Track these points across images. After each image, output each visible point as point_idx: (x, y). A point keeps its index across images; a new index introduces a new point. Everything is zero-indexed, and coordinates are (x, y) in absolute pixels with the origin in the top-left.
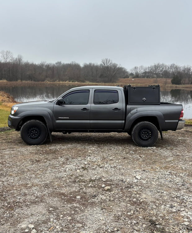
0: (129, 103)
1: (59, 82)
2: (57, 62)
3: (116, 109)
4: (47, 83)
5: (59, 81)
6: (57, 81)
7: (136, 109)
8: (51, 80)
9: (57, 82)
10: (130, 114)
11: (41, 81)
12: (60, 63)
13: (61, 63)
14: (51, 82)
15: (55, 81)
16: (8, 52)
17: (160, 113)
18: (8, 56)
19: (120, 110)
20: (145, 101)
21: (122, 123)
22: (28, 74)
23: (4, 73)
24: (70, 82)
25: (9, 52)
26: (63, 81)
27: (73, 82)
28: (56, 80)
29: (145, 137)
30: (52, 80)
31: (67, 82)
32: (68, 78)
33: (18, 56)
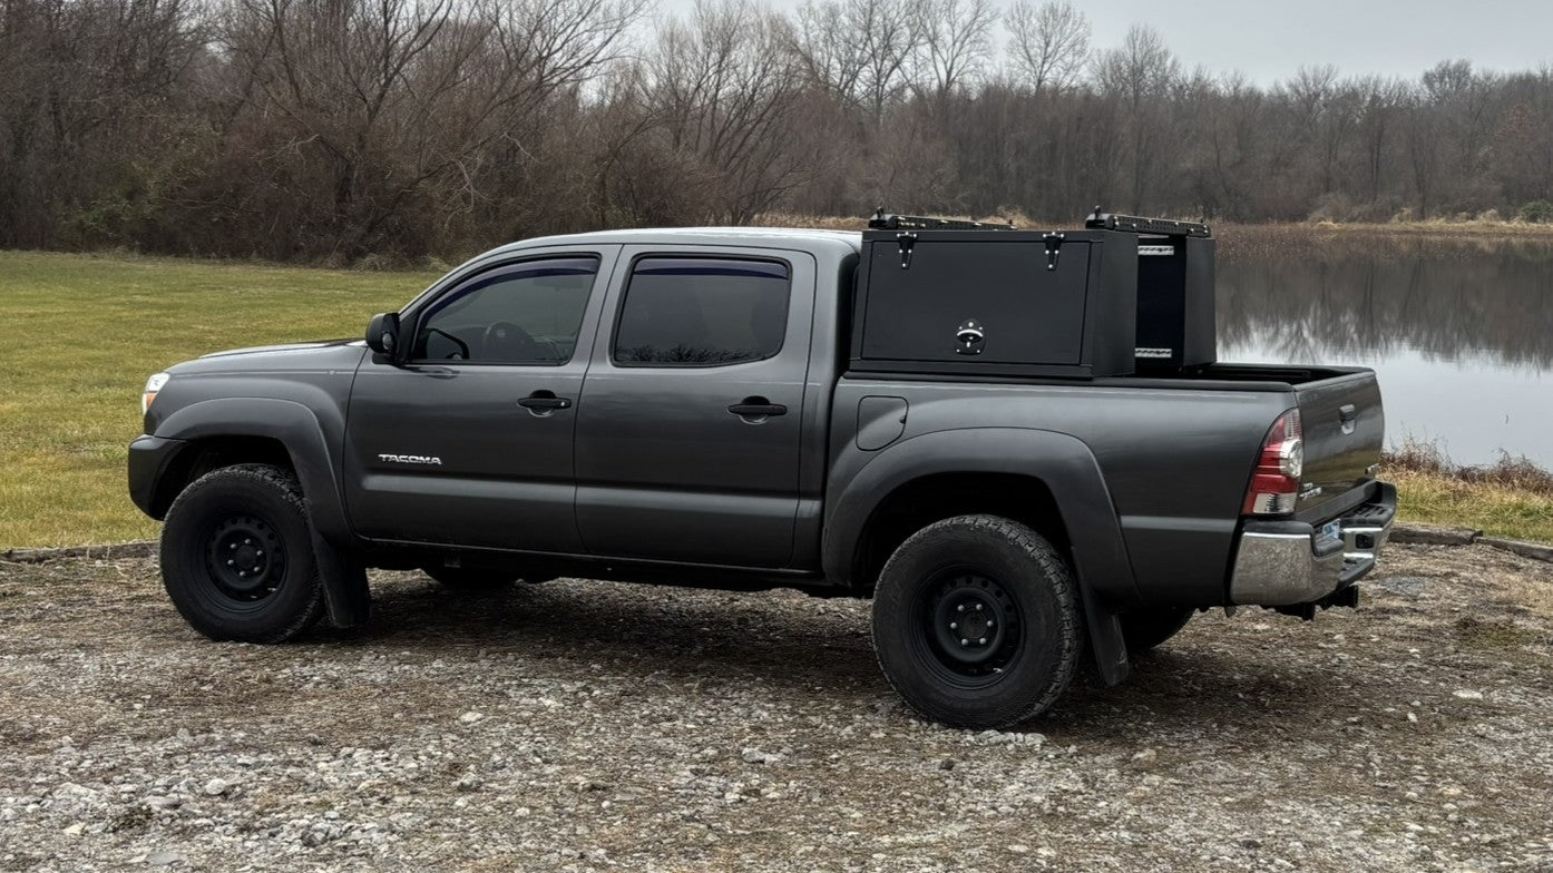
0: (855, 361)
1: (1413, 225)
2: (1432, 67)
3: (756, 404)
4: (1325, 230)
5: (1422, 216)
6: (1407, 211)
7: (901, 413)
8: (1356, 211)
9: (1400, 226)
10: (851, 450)
11: (1281, 220)
12: (1460, 73)
13: (1466, 73)
14: (1352, 220)
15: (1384, 216)
16: (1053, 11)
17: (1074, 450)
18: (1053, 43)
19: (781, 411)
20: (972, 352)
21: (795, 521)
22: (1189, 165)
23: (1013, 168)
24: (1508, 218)
25: (1066, 16)
26: (1451, 211)
27: (1533, 219)
28: (1396, 208)
29: (974, 645)
30: (1366, 207)
31: (1480, 223)
32: (1497, 187)
33: (1132, 40)
